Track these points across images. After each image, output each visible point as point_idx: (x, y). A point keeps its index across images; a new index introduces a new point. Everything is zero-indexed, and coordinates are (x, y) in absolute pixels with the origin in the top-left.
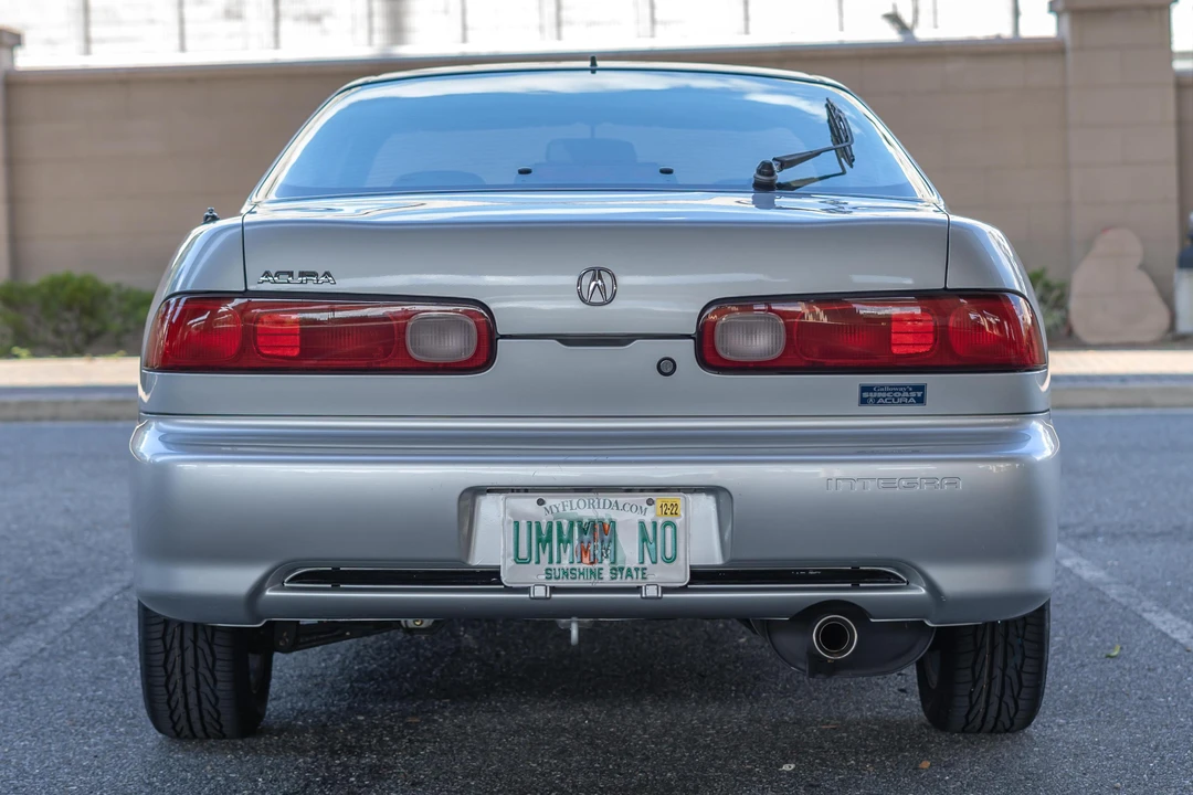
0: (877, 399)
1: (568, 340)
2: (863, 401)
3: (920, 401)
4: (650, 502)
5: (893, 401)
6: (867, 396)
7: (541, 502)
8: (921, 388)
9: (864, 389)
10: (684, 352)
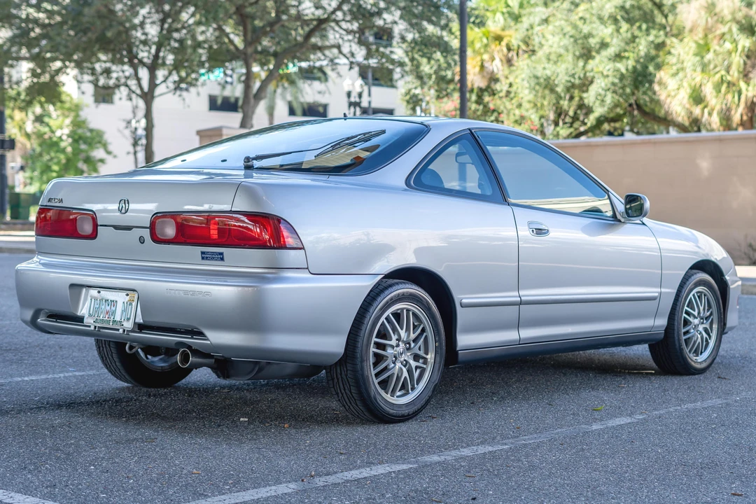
0: (207, 257)
1: (116, 227)
2: (203, 258)
3: (222, 259)
4: (127, 295)
5: (213, 259)
6: (205, 256)
7: (99, 292)
8: (222, 254)
9: (203, 253)
10: (146, 233)
